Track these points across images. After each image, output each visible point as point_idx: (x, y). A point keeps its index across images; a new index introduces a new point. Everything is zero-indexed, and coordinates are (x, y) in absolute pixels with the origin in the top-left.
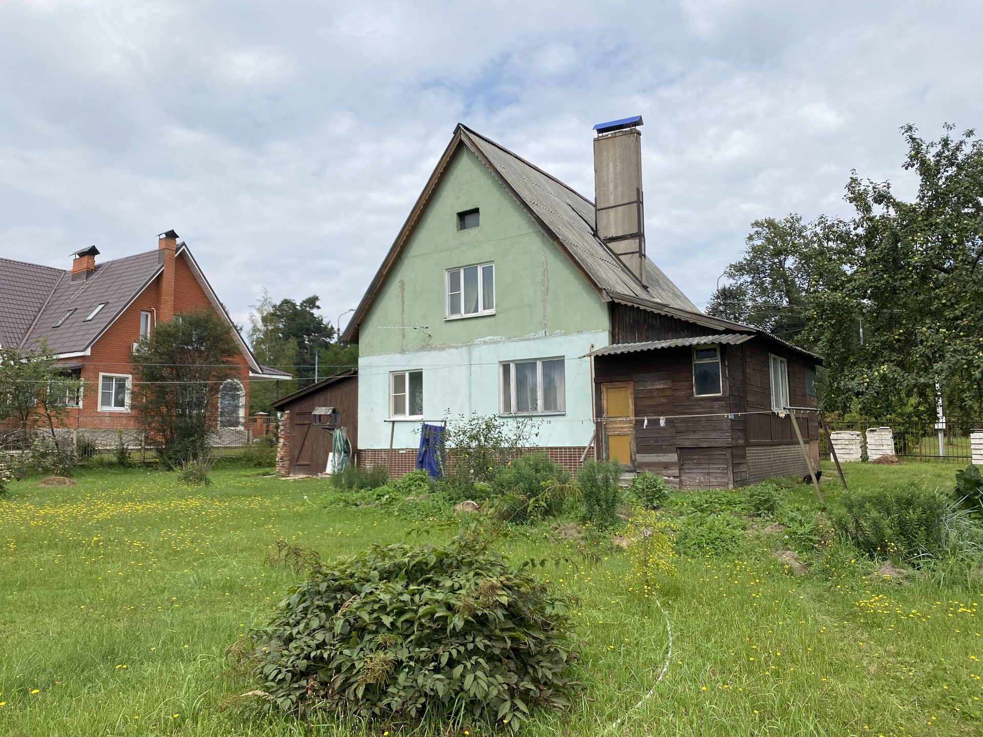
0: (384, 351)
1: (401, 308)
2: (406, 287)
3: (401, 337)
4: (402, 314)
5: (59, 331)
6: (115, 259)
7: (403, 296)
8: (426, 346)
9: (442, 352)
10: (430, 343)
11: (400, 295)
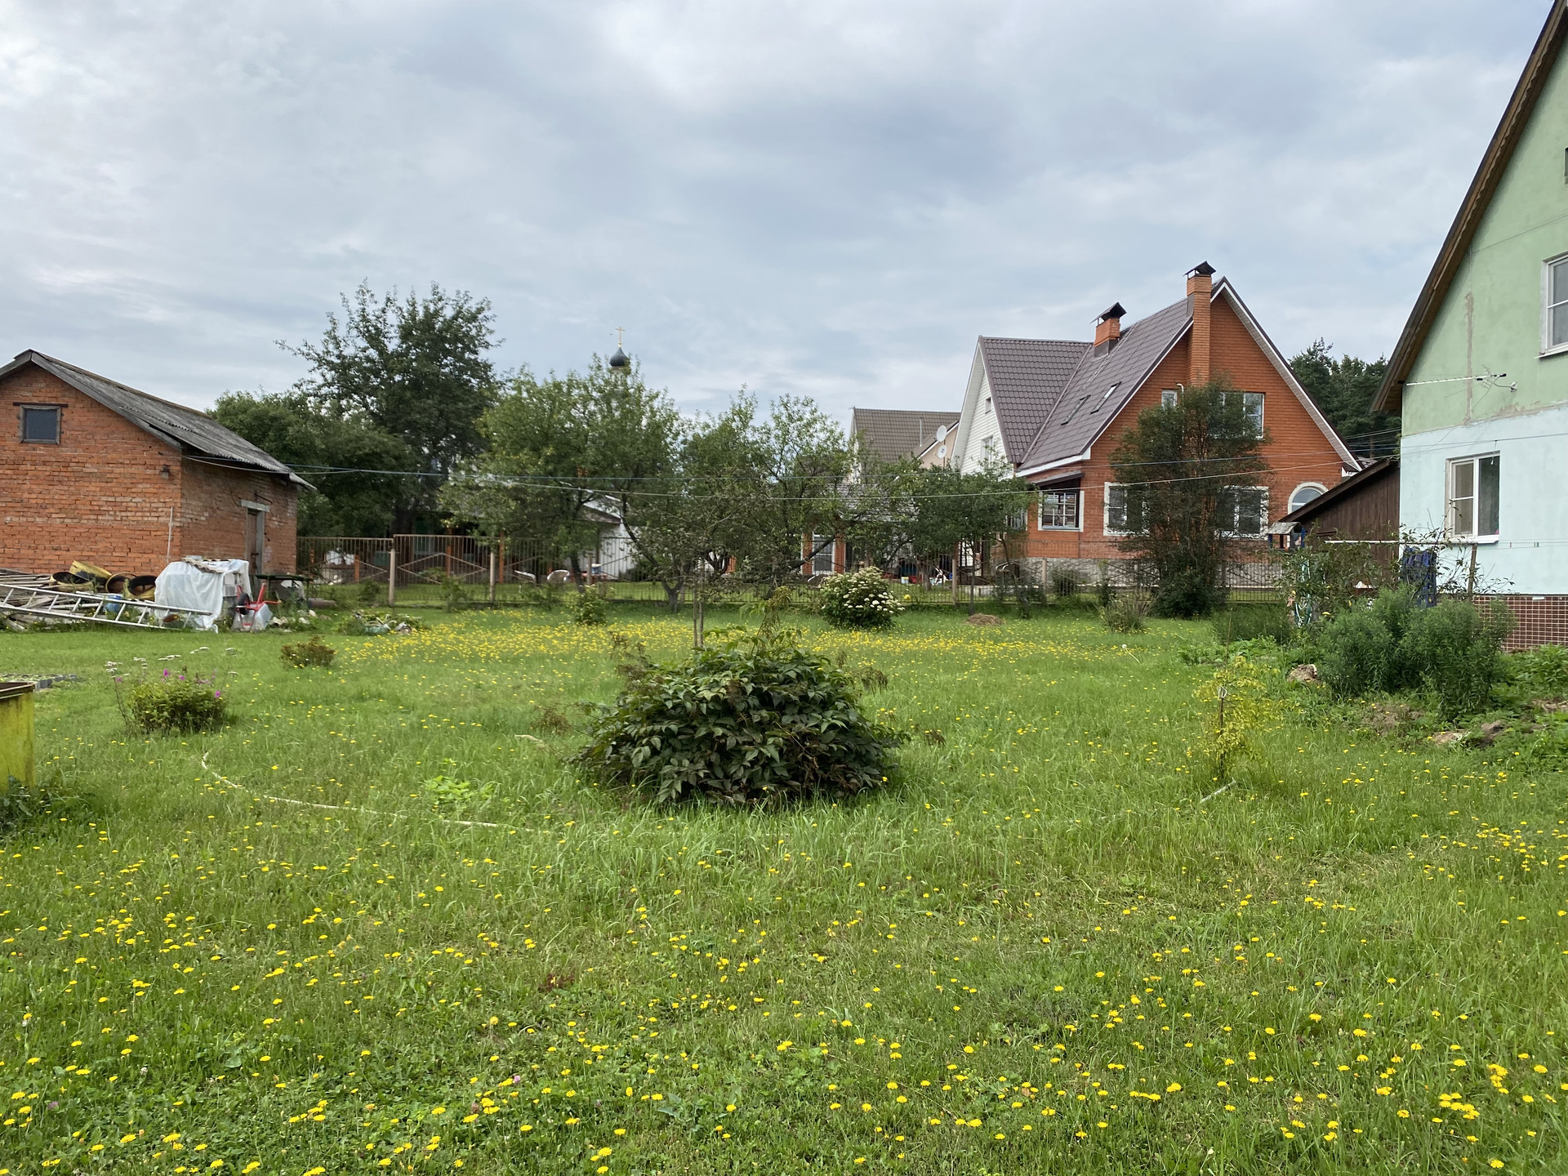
0: (1437, 426)
1: (1467, 345)
2: (1475, 304)
3: (1466, 396)
4: (1469, 356)
5: (1068, 428)
6: (1140, 319)
7: (1470, 322)
8: (1506, 411)
9: (1533, 417)
10: (1514, 403)
11: (1467, 320)
